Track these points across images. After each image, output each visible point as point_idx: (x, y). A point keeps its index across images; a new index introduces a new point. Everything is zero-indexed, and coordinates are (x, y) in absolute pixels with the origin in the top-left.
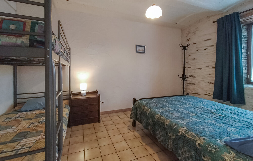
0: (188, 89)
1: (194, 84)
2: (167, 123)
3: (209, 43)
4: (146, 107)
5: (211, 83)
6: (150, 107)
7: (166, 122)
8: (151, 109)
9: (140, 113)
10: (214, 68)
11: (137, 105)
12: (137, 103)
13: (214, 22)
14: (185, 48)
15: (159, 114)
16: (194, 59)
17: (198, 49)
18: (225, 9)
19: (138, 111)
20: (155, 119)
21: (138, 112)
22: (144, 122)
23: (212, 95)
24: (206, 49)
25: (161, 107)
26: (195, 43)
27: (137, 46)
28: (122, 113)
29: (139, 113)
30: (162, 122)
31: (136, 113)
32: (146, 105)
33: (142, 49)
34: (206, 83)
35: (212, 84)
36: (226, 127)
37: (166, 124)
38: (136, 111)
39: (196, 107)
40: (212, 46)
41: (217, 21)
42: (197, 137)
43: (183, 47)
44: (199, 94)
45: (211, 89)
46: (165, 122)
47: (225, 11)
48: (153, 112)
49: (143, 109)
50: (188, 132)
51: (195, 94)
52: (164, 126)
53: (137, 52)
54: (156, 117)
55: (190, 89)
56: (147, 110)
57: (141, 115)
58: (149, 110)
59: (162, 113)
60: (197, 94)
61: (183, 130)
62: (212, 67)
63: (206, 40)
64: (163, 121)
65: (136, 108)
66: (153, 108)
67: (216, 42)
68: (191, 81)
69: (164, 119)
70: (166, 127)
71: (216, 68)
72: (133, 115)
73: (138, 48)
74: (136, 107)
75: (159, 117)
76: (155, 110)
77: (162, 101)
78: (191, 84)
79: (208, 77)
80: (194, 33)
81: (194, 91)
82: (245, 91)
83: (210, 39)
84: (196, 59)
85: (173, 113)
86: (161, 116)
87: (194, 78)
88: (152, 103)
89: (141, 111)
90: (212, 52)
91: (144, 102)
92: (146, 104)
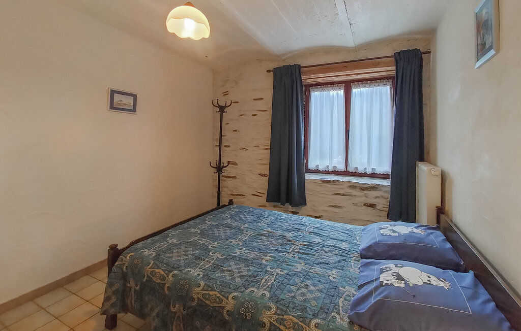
0: (225, 187)
1: (235, 177)
2: (229, 308)
3: (260, 105)
4: (157, 270)
5: (262, 175)
6: (171, 268)
7: (227, 303)
8: (175, 272)
9: (138, 288)
10: (267, 149)
11: (127, 265)
12: (127, 258)
13: (268, 71)
14: (222, 109)
15: (202, 283)
16: (236, 131)
17: (242, 113)
18: (284, 54)
19: (132, 284)
20: (192, 299)
21: (130, 288)
22: (154, 314)
23: (265, 196)
24: (255, 115)
25: (197, 258)
26: (238, 102)
27: (113, 92)
28: (61, 294)
29: (135, 290)
30: (215, 305)
31: (124, 291)
32: (158, 263)
33: (129, 101)
34: (254, 174)
35: (265, 175)
36: (324, 270)
37: (228, 311)
38: (125, 285)
39: (262, 235)
40: (265, 111)
41: (272, 71)
42: (305, 326)
43: (219, 106)
44: (243, 195)
45: (262, 184)
46: (223, 304)
47: (284, 58)
48: (185, 279)
49: (148, 276)
50: (282, 317)
51: (238, 195)
52: (223, 316)
53: (112, 107)
54: (195, 296)
55: (227, 187)
56: (164, 279)
57: (140, 295)
58: (171, 278)
59: (206, 277)
60: (240, 195)
61: (271, 318)
62: (264, 148)
63: (255, 100)
64: (217, 303)
65: (124, 277)
66: (178, 268)
67: (270, 105)
68: (230, 172)
69: (218, 295)
70: (227, 317)
71: (271, 149)
72: (114, 299)
73: (117, 97)
74: (123, 273)
75: (204, 292)
76: (186, 273)
77: (191, 234)
78: (229, 177)
79: (258, 164)
80: (237, 83)
81: (234, 191)
82: (307, 186)
83: (262, 99)
84: (239, 131)
85: (230, 268)
86: (208, 287)
87: (236, 166)
88: (169, 249)
89: (142, 283)
90: (265, 121)
91: (146, 252)
92: (157, 257)
